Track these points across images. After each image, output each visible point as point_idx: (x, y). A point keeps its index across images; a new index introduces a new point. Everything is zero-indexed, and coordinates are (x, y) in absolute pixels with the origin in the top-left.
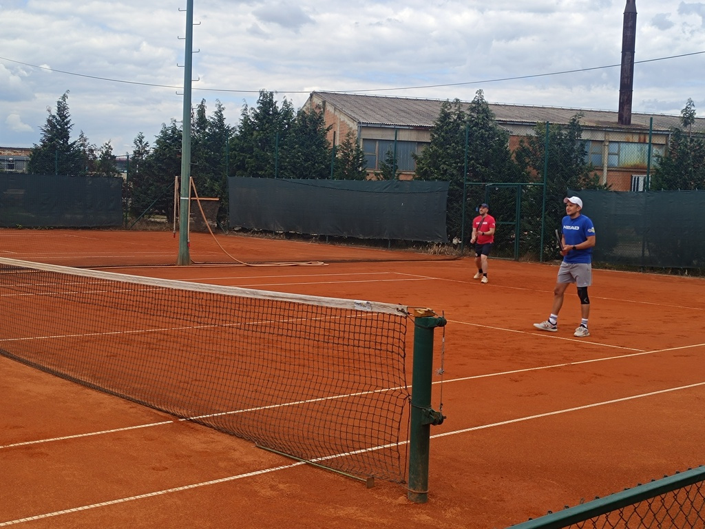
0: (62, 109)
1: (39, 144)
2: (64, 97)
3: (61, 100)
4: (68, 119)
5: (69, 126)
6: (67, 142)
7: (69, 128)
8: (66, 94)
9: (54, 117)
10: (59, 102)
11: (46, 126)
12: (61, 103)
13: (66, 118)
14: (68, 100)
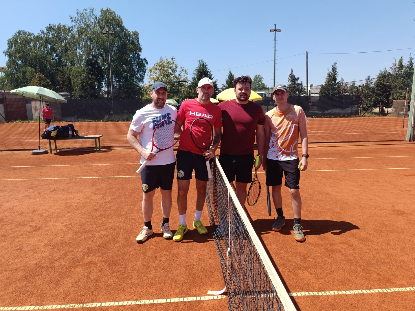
0: (334, 69)
1: (324, 84)
2: (335, 63)
3: (334, 65)
4: (336, 73)
5: (336, 75)
6: (335, 82)
7: (337, 76)
8: (336, 62)
9: (330, 72)
10: (333, 66)
11: (327, 76)
12: (334, 66)
13: (336, 72)
14: (336, 65)
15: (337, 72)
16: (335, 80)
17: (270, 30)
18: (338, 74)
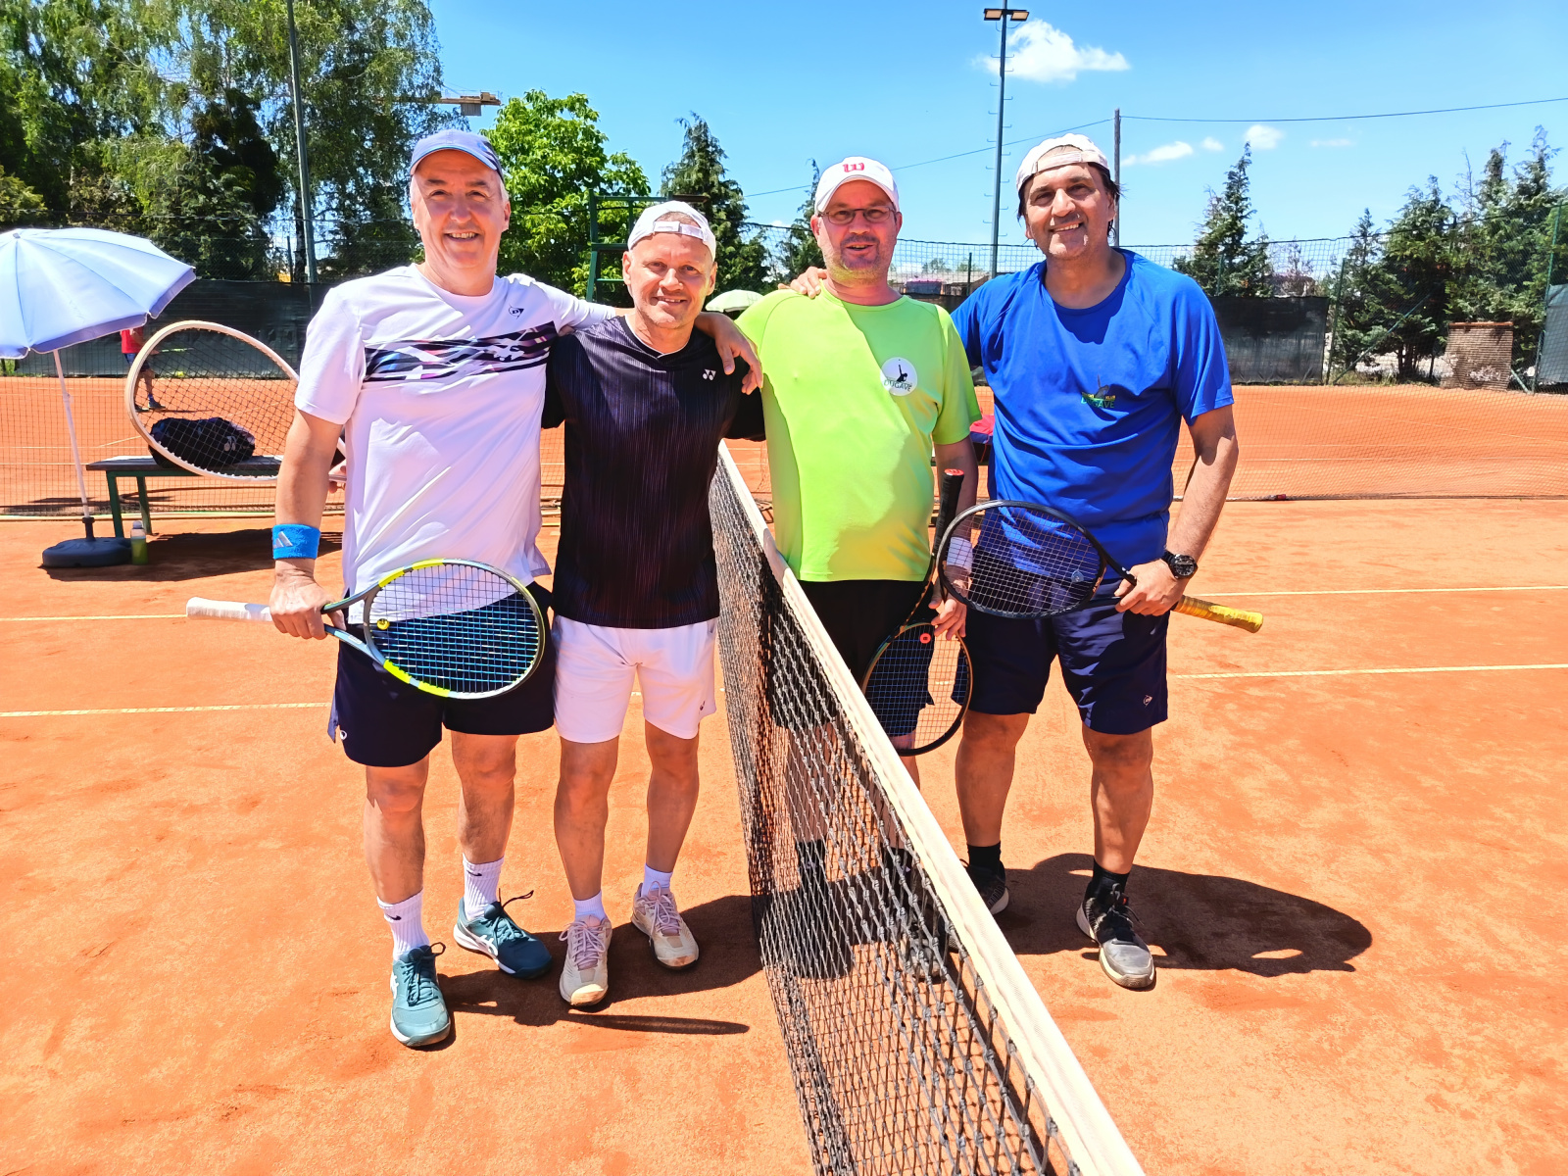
0: (1236, 183)
2: (1242, 165)
3: (1236, 170)
5: (1245, 213)
6: (1238, 241)
7: (1245, 217)
9: (1219, 200)
10: (1230, 173)
11: (1206, 216)
12: (1235, 174)
13: (1242, 199)
14: (1248, 169)
15: (1245, 203)
16: (1241, 233)
17: (986, 11)
18: (1250, 208)
